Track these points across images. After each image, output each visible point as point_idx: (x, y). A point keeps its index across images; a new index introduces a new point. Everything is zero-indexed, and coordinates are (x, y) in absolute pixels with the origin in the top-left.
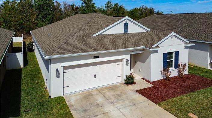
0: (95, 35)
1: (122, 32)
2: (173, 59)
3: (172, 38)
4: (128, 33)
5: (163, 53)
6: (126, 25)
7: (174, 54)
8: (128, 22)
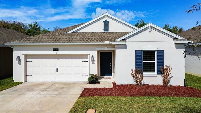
0: (70, 32)
1: (102, 30)
2: (154, 61)
3: (150, 31)
4: (109, 31)
5: (136, 51)
6: (106, 23)
7: (156, 53)
8: (109, 19)
